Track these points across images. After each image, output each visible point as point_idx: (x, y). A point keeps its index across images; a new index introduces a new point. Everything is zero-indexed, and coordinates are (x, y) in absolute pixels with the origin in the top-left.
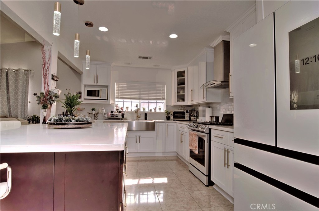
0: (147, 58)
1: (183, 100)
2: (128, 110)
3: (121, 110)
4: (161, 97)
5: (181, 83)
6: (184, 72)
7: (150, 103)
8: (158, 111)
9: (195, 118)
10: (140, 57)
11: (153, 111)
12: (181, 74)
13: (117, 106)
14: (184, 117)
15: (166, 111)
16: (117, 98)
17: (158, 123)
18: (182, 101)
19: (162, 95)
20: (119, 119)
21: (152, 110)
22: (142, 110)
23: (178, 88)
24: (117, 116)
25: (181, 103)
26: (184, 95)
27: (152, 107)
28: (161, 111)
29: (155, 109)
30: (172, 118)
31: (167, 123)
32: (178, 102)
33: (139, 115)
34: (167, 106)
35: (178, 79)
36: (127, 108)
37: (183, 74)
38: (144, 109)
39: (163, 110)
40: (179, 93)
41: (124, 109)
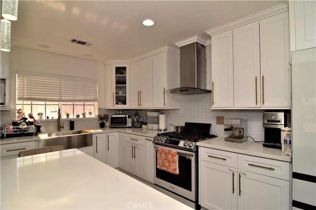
0: (83, 43)
1: (124, 103)
2: (41, 117)
3: (31, 120)
4: (91, 97)
5: (121, 82)
6: (125, 68)
7: (74, 106)
8: (88, 116)
9: (139, 125)
10: (74, 41)
11: (81, 116)
12: (120, 71)
13: (19, 112)
14: (125, 123)
15: (98, 116)
16: (20, 99)
17: (96, 135)
18: (121, 104)
19: (94, 96)
20: (31, 134)
21: (79, 116)
22: (64, 117)
23: (116, 87)
24: (26, 131)
25: (121, 107)
26: (125, 97)
27: (79, 111)
28: (92, 117)
29: (84, 114)
30: (108, 124)
31: (107, 134)
32: (117, 105)
33: (61, 124)
34: (100, 110)
35: (116, 76)
36: (40, 114)
37: (124, 71)
38: (68, 115)
39: (95, 114)
40: (118, 94)
41: (37, 117)
